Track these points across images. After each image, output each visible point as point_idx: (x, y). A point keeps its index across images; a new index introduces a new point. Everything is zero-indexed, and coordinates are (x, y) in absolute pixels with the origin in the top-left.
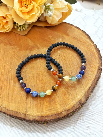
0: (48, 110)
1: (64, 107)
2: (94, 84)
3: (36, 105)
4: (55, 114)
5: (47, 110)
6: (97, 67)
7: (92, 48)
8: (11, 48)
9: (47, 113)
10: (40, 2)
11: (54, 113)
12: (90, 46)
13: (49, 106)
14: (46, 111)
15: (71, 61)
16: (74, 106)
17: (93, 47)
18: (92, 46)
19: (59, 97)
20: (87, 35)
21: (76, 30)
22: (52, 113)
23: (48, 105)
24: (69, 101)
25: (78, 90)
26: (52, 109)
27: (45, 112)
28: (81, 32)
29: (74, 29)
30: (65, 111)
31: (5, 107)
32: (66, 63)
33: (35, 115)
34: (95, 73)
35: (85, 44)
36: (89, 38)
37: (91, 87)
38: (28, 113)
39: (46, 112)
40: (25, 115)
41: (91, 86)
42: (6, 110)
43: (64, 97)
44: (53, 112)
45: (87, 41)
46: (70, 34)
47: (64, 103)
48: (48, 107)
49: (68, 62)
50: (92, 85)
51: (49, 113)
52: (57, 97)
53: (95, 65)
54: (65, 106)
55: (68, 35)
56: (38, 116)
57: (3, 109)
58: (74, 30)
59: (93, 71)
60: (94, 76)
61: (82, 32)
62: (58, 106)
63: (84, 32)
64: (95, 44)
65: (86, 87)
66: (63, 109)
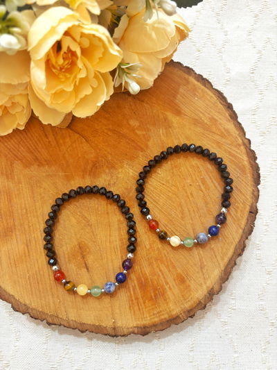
0: (154, 314)
1: (182, 306)
2: (239, 251)
3: (130, 307)
4: (168, 321)
5: (152, 314)
6: (248, 208)
7: (239, 151)
8: (44, 174)
9: (153, 320)
10: (101, 56)
11: (165, 319)
12: (236, 147)
13: (153, 307)
14: (150, 316)
15: (190, 196)
16: (200, 302)
17: (242, 148)
18: (239, 145)
19: (172, 287)
20: (230, 107)
21: (200, 91)
22: (162, 319)
23: (152, 305)
24: (191, 294)
25: (207, 270)
26: (161, 311)
27: (149, 318)
28: (213, 96)
29: (194, 85)
30: (184, 312)
31: (73, 319)
32: (180, 205)
33: (131, 325)
34: (243, 222)
35: (224, 140)
36: (234, 116)
37: (231, 258)
38: (119, 324)
39: (151, 319)
40: (114, 329)
41: (233, 256)
42: (79, 325)
43: (182, 287)
44: (163, 317)
45: (227, 131)
46: (184, 109)
47: (182, 299)
48: (153, 309)
49: (183, 201)
50: (234, 253)
51: (156, 319)
52: (168, 289)
53: (244, 203)
54: (183, 304)
55: (178, 112)
56: (137, 327)
57: (71, 323)
58: (195, 89)
59: (239, 220)
60: (241, 231)
61: (215, 98)
62: (171, 306)
63: (220, 95)
64: (247, 137)
65: (223, 259)
66: (180, 309)
